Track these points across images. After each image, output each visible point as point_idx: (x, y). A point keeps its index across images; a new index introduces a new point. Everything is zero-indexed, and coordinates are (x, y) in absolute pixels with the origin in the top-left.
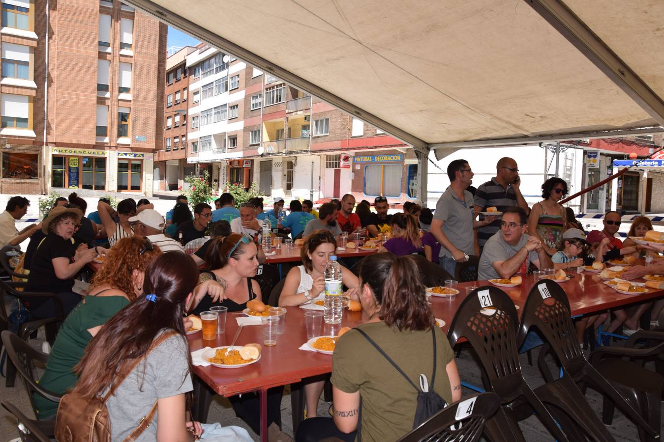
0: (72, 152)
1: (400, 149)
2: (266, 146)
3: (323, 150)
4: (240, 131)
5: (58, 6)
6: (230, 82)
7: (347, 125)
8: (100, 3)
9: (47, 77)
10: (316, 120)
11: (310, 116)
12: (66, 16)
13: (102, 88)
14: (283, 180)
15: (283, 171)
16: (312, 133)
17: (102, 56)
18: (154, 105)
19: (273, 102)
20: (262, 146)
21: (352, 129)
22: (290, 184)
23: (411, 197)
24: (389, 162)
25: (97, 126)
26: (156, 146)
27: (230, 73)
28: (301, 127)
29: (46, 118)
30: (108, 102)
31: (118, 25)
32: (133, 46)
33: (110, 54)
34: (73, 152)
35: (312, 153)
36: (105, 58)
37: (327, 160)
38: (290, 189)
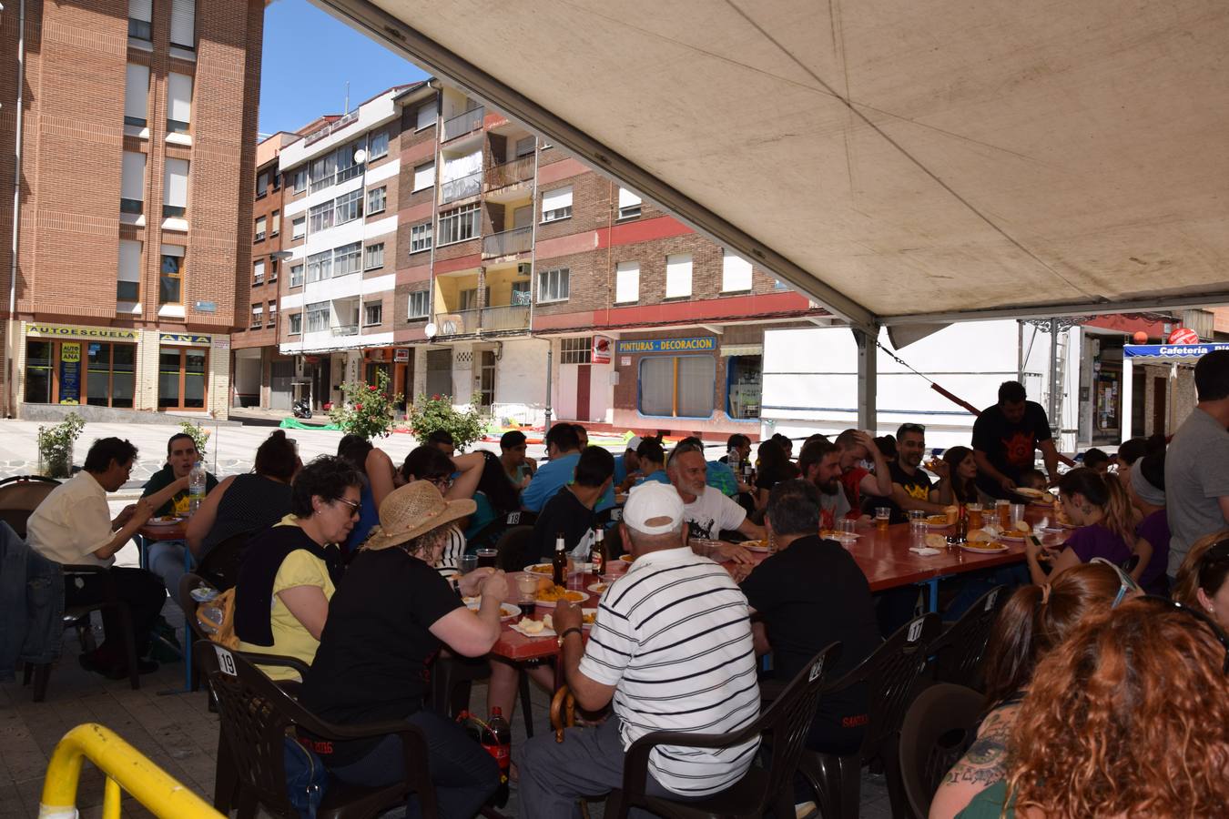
0: (67, 331)
1: (710, 327)
2: (440, 323)
3: (558, 330)
4: (387, 293)
5: (42, 43)
6: (367, 200)
7: (606, 282)
8: (129, 42)
9: (18, 183)
10: (542, 272)
11: (530, 264)
12: (60, 66)
13: (132, 207)
14: (474, 386)
15: (474, 368)
16: (535, 296)
17: (131, 144)
18: (232, 242)
19: (455, 239)
20: (432, 322)
21: (615, 290)
22: (489, 394)
23: (732, 417)
24: (689, 352)
25: (119, 282)
26: (235, 320)
27: (368, 182)
28: (509, 286)
29: (15, 265)
30: (141, 235)
31: (162, 85)
32: (193, 125)
33: (145, 140)
34: (70, 332)
35: (535, 335)
36: (137, 149)
37: (563, 348)
38: (489, 404)
